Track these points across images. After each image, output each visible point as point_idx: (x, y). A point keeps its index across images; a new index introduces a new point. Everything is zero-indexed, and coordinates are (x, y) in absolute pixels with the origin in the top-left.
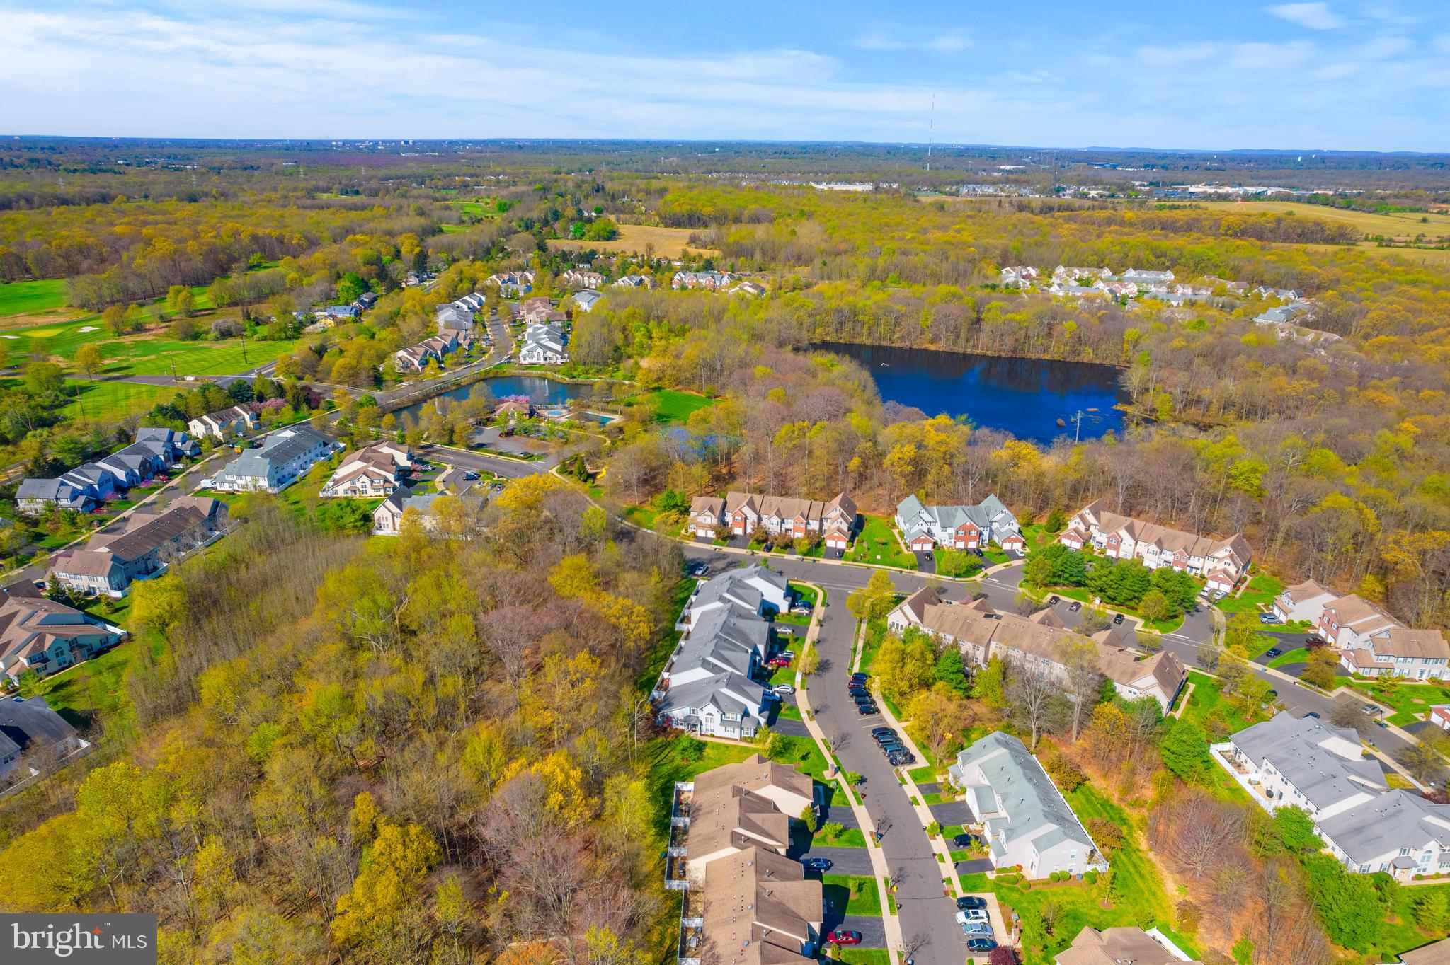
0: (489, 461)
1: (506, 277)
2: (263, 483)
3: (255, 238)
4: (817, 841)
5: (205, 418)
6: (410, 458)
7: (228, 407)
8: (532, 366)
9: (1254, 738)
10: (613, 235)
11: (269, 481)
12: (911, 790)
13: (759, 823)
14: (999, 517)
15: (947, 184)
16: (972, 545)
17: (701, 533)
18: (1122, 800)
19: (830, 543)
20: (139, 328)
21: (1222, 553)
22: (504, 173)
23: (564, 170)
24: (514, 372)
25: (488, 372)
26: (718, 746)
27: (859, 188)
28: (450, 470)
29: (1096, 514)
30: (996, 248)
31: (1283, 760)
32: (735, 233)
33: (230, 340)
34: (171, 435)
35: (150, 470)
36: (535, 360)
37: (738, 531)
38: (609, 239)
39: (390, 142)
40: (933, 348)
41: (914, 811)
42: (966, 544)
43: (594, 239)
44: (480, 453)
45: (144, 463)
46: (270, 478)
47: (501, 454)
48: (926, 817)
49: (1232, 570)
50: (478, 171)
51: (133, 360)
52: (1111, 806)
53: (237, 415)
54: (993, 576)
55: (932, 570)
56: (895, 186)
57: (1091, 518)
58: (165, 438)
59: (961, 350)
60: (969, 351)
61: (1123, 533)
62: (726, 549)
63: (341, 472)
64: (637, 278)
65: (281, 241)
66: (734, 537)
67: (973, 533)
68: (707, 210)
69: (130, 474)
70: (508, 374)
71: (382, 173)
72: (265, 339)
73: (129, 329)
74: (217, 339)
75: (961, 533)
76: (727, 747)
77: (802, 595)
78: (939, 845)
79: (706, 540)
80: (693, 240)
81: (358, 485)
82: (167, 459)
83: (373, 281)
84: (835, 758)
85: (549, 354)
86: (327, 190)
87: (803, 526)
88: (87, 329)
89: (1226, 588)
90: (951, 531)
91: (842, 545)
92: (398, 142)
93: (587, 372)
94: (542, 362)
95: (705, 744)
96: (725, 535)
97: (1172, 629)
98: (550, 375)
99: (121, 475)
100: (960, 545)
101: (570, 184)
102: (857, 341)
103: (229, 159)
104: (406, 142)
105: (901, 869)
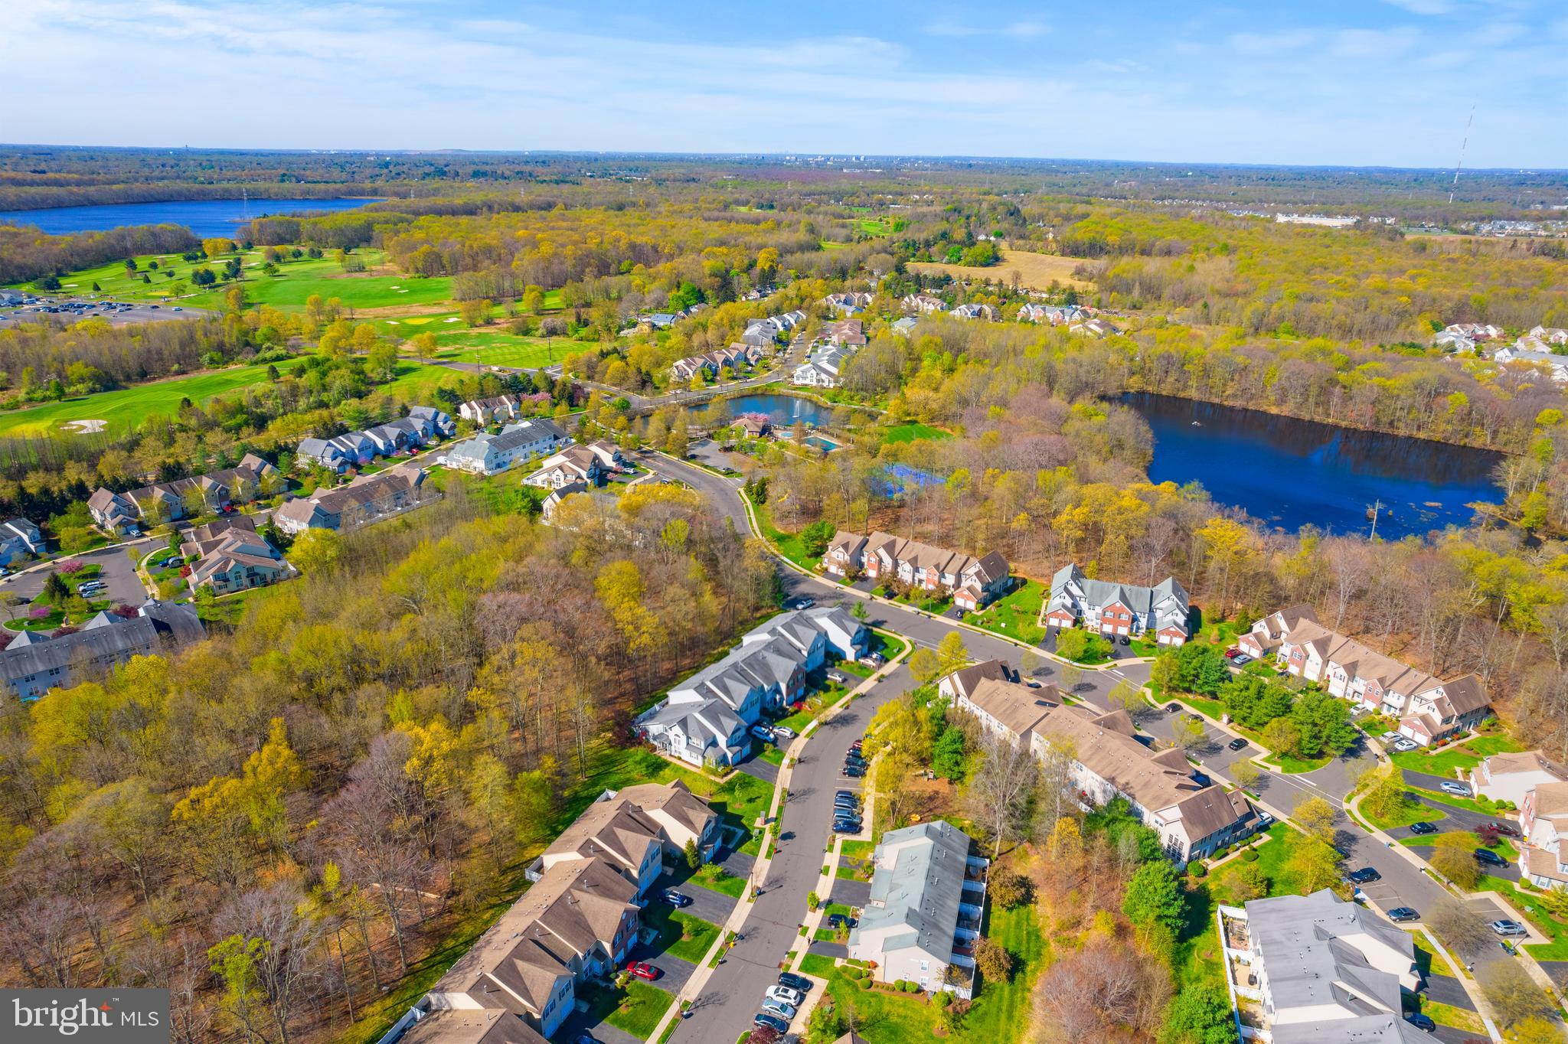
0: (693, 473)
1: (843, 297)
2: (480, 465)
3: (633, 246)
4: (696, 879)
5: (473, 403)
6: (618, 459)
7: (499, 395)
8: (804, 387)
9: (1272, 911)
10: (995, 260)
11: (487, 464)
12: (832, 860)
13: (622, 839)
14: (1165, 604)
15: (1466, 219)
16: (1123, 631)
17: (833, 569)
18: (1055, 934)
19: (960, 602)
20: (489, 322)
21: (1432, 695)
22: (930, 192)
23: (995, 191)
24: (784, 391)
25: (756, 389)
26: (678, 769)
27: (1337, 222)
28: (650, 476)
29: (1292, 622)
30: (1449, 300)
31: (1274, 942)
32: (1127, 265)
33: (555, 338)
34: (437, 414)
35: (407, 442)
36: (807, 382)
37: (872, 573)
38: (987, 265)
39: (842, 157)
40: (1274, 410)
41: (817, 879)
42: (1115, 629)
43: (969, 264)
44: (690, 465)
45: (400, 436)
46: (487, 462)
47: (706, 467)
48: (824, 888)
49: (1437, 717)
50: (905, 189)
51: (466, 349)
52: (1038, 937)
53: (502, 403)
54: (1121, 669)
55: (1052, 650)
56: (1390, 221)
57: (1282, 624)
58: (430, 417)
59: (1307, 418)
60: (1317, 419)
61: (1310, 648)
62: (848, 590)
63: (547, 463)
64: (977, 308)
65: (655, 249)
66: (865, 579)
67: (1124, 617)
68: (1113, 239)
69: (388, 445)
70: (776, 393)
71: (806, 189)
72: (581, 339)
73: (481, 322)
74: (543, 336)
75: (1109, 614)
76: (686, 771)
77: (886, 646)
78: (814, 920)
79: (835, 578)
80: (1079, 272)
81: (554, 477)
82: (425, 435)
83: (709, 292)
84: (780, 809)
85: (824, 376)
86: (745, 203)
87: (936, 579)
88: (452, 320)
89: (1423, 739)
90: (1099, 610)
91: (971, 605)
92: (849, 158)
93: (852, 398)
94: (814, 383)
95: (666, 764)
96: (856, 575)
97: (1301, 770)
98: (815, 397)
99: (380, 444)
100: (1108, 629)
101: (985, 206)
102: (1182, 395)
103: (679, 172)
104: (858, 158)
105: (755, 929)
